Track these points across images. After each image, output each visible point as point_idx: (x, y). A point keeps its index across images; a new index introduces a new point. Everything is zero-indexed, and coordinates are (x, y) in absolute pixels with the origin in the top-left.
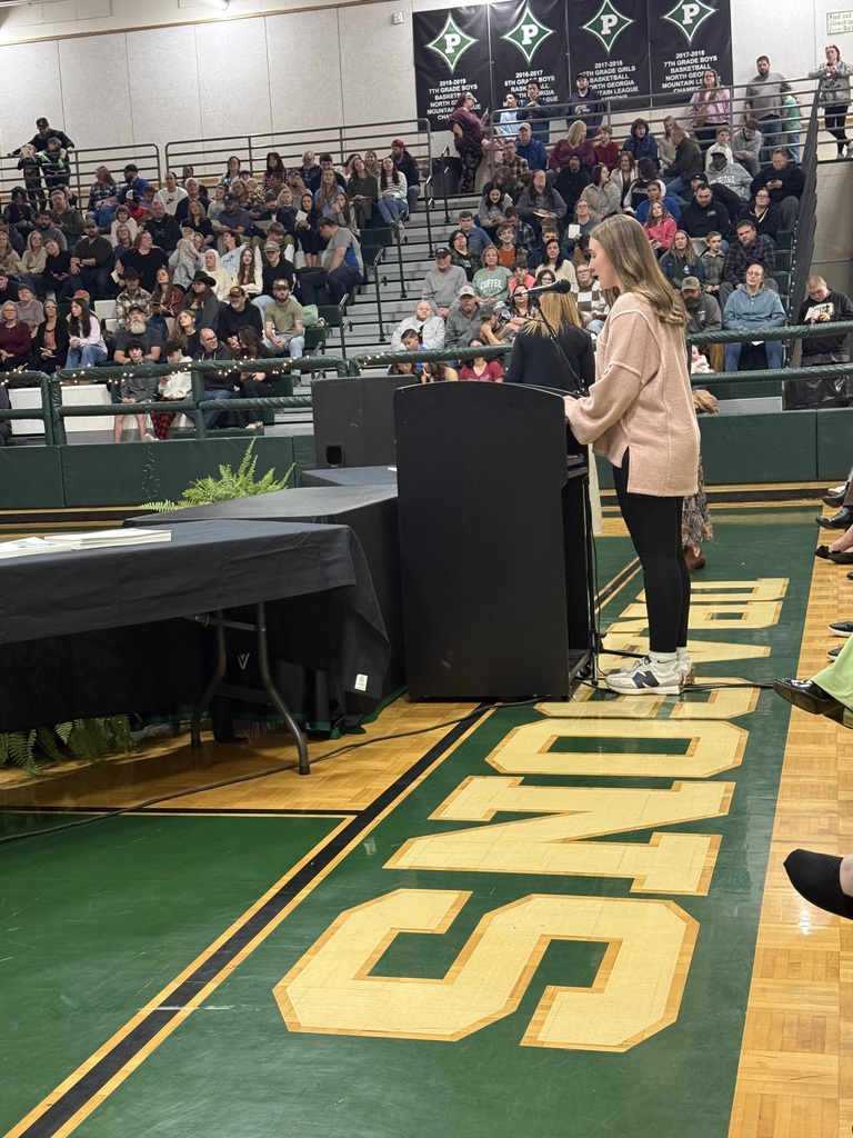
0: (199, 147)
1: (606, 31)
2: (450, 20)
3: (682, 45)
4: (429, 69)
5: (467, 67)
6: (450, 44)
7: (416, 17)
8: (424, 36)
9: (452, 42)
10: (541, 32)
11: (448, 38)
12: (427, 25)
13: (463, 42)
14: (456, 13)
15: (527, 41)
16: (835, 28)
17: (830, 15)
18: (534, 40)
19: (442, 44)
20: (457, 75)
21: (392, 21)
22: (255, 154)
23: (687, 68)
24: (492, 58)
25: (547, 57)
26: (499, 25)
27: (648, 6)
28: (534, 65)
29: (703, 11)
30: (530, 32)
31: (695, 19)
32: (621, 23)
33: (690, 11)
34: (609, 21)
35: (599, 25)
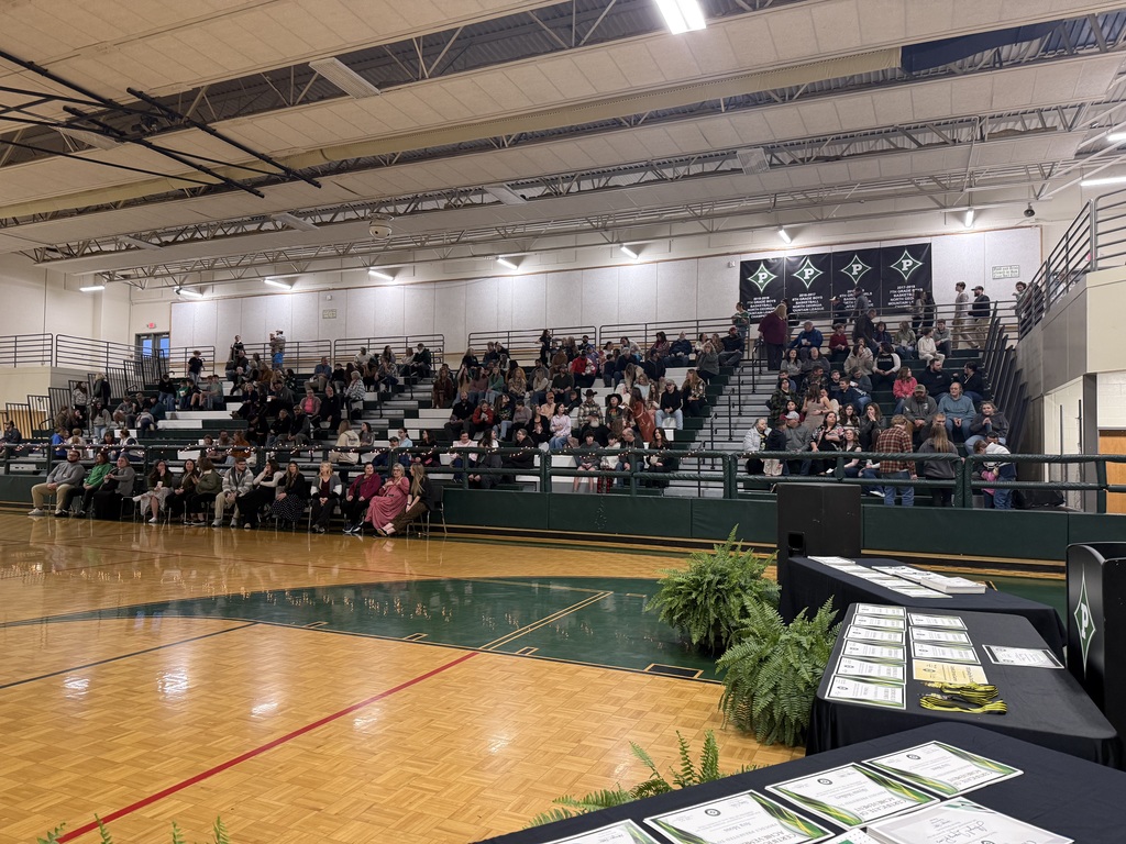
0: (616, 329)
1: (855, 273)
2: (762, 265)
3: (901, 281)
4: (748, 291)
5: (771, 290)
6: (761, 278)
7: (742, 263)
8: (746, 273)
9: (763, 277)
10: (816, 273)
11: (760, 275)
12: (748, 268)
13: (769, 277)
14: (766, 262)
15: (807, 277)
16: (997, 275)
17: (994, 268)
18: (811, 277)
19: (757, 278)
20: (764, 294)
21: (729, 266)
22: (649, 333)
23: (904, 295)
24: (785, 286)
25: (818, 287)
26: (791, 269)
27: (881, 260)
28: (811, 290)
29: (914, 264)
30: (809, 273)
31: (910, 268)
32: (864, 268)
33: (907, 264)
34: (857, 268)
35: (851, 270)
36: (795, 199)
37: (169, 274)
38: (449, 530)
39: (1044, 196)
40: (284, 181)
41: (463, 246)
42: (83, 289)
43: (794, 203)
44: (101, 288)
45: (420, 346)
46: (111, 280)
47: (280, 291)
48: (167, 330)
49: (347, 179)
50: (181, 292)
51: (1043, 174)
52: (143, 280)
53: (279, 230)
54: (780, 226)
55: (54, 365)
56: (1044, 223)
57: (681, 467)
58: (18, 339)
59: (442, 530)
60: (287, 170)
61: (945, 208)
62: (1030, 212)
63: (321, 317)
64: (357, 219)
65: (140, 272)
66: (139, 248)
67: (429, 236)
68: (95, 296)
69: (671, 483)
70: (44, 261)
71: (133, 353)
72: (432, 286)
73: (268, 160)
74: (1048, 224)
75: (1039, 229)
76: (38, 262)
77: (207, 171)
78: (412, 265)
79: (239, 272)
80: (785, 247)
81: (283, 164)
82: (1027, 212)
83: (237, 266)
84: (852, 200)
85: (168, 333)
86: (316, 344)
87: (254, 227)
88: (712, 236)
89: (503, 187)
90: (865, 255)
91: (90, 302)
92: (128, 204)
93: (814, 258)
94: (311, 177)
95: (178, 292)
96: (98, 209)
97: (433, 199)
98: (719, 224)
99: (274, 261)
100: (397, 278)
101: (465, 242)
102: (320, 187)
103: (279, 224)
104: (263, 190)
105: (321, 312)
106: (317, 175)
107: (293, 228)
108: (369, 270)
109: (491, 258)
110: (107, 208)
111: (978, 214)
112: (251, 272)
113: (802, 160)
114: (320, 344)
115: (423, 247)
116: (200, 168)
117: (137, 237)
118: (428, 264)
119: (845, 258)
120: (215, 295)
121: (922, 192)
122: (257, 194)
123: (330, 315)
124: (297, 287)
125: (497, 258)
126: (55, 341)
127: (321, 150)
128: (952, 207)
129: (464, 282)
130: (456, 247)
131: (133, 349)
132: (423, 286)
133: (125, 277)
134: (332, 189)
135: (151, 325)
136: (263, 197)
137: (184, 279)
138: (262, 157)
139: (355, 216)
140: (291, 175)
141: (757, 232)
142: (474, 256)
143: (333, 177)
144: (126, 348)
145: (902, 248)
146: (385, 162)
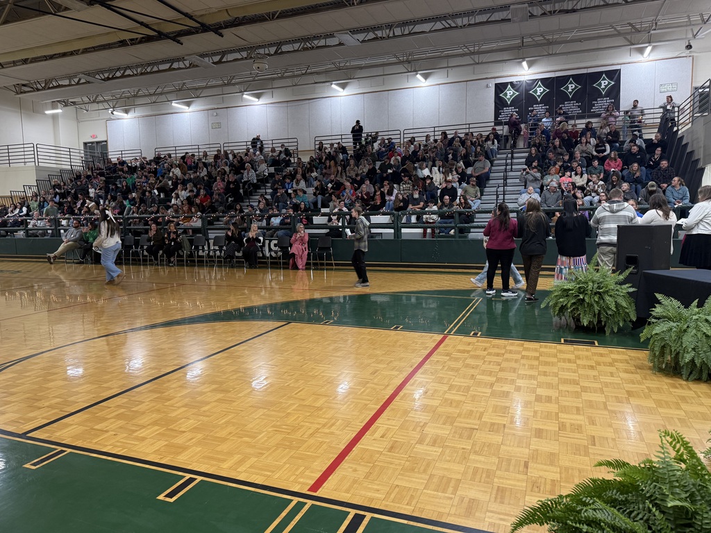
0: (416, 131)
1: (570, 90)
2: (509, 86)
3: (600, 95)
4: (500, 103)
5: (515, 102)
6: (508, 94)
7: (496, 84)
8: (499, 91)
9: (510, 94)
10: (544, 91)
11: (508, 92)
12: (500, 88)
13: (514, 94)
14: (512, 84)
15: (538, 94)
16: (663, 90)
17: (661, 85)
18: (541, 93)
19: (506, 95)
20: (511, 106)
21: (487, 86)
22: (436, 133)
23: (601, 104)
24: (525, 99)
25: (546, 99)
26: (528, 88)
27: (587, 81)
28: (541, 102)
29: (609, 83)
30: (540, 90)
31: (606, 86)
32: (576, 87)
33: (604, 83)
34: (571, 87)
35: (567, 88)
36: (534, 40)
37: (105, 101)
38: (336, 265)
39: (700, 36)
40: (197, 32)
41: (310, 77)
42: (47, 112)
43: (534, 43)
44: (59, 111)
45: (283, 146)
46: (66, 106)
47: (181, 111)
48: (105, 139)
49: (242, 30)
50: (114, 113)
51: (703, 20)
52: (87, 105)
53: (188, 68)
54: (523, 59)
55: (37, 164)
56: (695, 54)
57: (475, 220)
58: (10, 147)
59: (331, 265)
60: (203, 25)
61: (634, 44)
62: (689, 47)
63: (210, 128)
64: (242, 59)
65: (86, 99)
66: (89, 82)
67: (287, 69)
68: (54, 117)
69: (472, 230)
70: (21, 93)
71: (83, 155)
72: (285, 105)
73: (191, 17)
74: (699, 54)
75: (691, 58)
76: (17, 93)
77: (147, 26)
78: (271, 90)
79: (154, 98)
80: (525, 73)
81: (199, 20)
82: (687, 46)
83: (154, 94)
84: (572, 41)
85: (106, 141)
86: (208, 146)
87: (167, 66)
88: (476, 66)
89: (347, 33)
90: (577, 78)
91: (50, 121)
92: (86, 51)
93: (543, 80)
94: (217, 29)
95: (112, 113)
96: (64, 55)
97: (291, 43)
98: (484, 58)
99: (180, 90)
100: (261, 99)
101: (311, 73)
102: (222, 36)
103: (187, 63)
104: (182, 39)
105: (210, 125)
106: (221, 28)
107: (197, 66)
108: (243, 95)
109: (327, 84)
110: (72, 54)
111: (654, 48)
112: (163, 98)
113: (550, 12)
114: (211, 146)
115: (282, 78)
116: (142, 24)
117: (89, 75)
118: (284, 89)
119: (563, 80)
120: (137, 114)
121: (619, 34)
122: (178, 42)
123: (218, 126)
124: (193, 108)
125: (332, 84)
126: (35, 148)
127: (227, 10)
128: (638, 44)
129: (307, 101)
130: (303, 77)
131: (82, 152)
132: (279, 105)
133: (74, 103)
134: (231, 37)
135: (94, 136)
136: (182, 44)
137: (116, 104)
138: (186, 15)
139: (240, 57)
140: (205, 28)
141: (508, 63)
142: (316, 83)
143: (233, 30)
144: (78, 151)
145: (601, 73)
146: (269, 18)
